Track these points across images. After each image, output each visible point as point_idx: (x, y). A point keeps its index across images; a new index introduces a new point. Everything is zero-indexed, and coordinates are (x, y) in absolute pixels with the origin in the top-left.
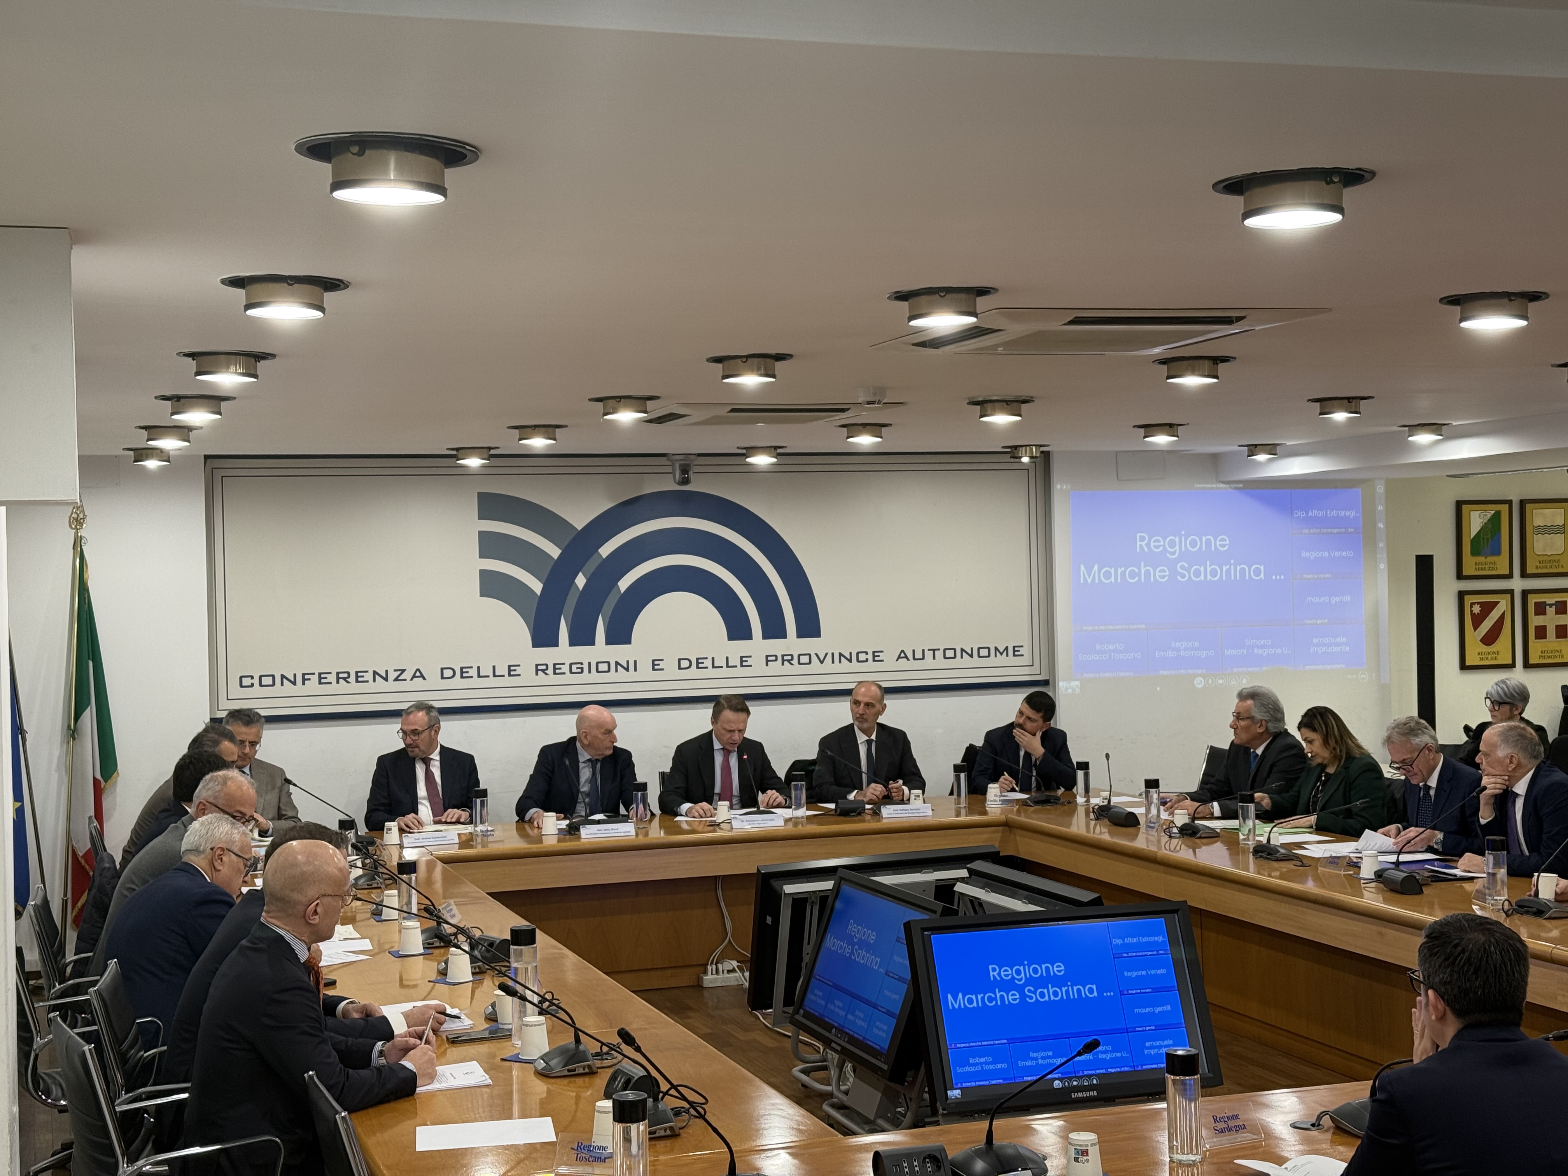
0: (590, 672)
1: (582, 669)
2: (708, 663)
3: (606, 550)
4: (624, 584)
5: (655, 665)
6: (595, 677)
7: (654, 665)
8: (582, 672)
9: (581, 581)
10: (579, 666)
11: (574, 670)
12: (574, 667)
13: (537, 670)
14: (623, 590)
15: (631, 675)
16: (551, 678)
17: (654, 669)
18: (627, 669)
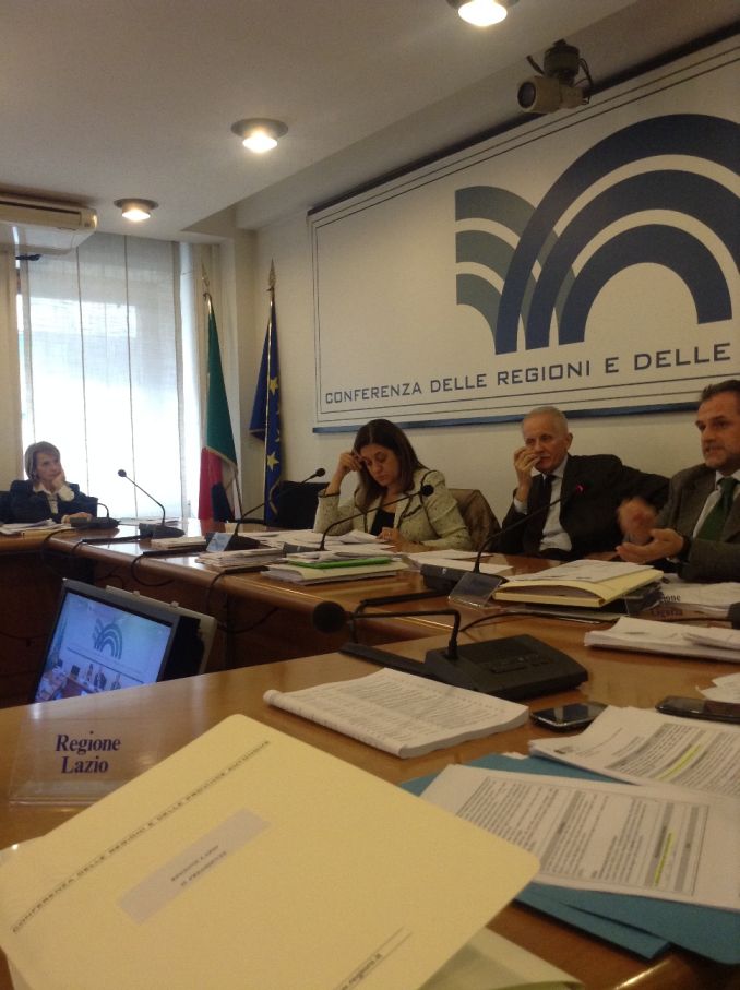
0: (544, 379)
1: (536, 375)
2: (671, 358)
3: (560, 228)
4: (578, 266)
5: (609, 365)
6: (548, 385)
7: (607, 366)
8: (536, 379)
9: (537, 270)
10: (534, 372)
11: (530, 377)
12: (530, 373)
13: (499, 379)
14: (576, 274)
15: (583, 381)
16: (510, 389)
17: (607, 371)
18: (579, 373)
